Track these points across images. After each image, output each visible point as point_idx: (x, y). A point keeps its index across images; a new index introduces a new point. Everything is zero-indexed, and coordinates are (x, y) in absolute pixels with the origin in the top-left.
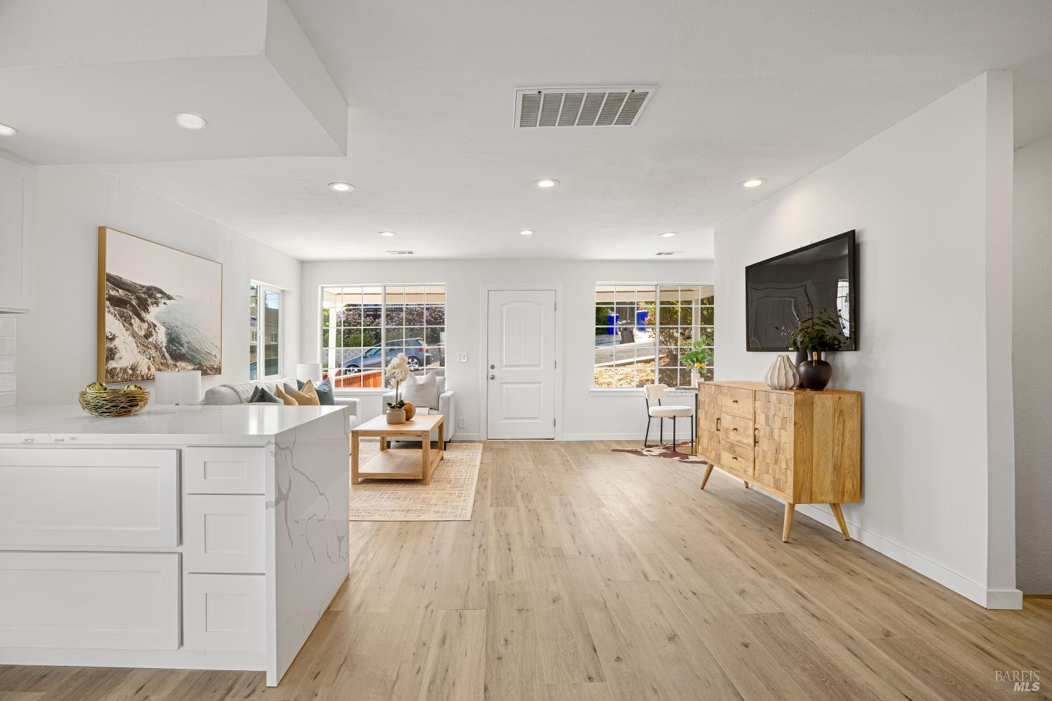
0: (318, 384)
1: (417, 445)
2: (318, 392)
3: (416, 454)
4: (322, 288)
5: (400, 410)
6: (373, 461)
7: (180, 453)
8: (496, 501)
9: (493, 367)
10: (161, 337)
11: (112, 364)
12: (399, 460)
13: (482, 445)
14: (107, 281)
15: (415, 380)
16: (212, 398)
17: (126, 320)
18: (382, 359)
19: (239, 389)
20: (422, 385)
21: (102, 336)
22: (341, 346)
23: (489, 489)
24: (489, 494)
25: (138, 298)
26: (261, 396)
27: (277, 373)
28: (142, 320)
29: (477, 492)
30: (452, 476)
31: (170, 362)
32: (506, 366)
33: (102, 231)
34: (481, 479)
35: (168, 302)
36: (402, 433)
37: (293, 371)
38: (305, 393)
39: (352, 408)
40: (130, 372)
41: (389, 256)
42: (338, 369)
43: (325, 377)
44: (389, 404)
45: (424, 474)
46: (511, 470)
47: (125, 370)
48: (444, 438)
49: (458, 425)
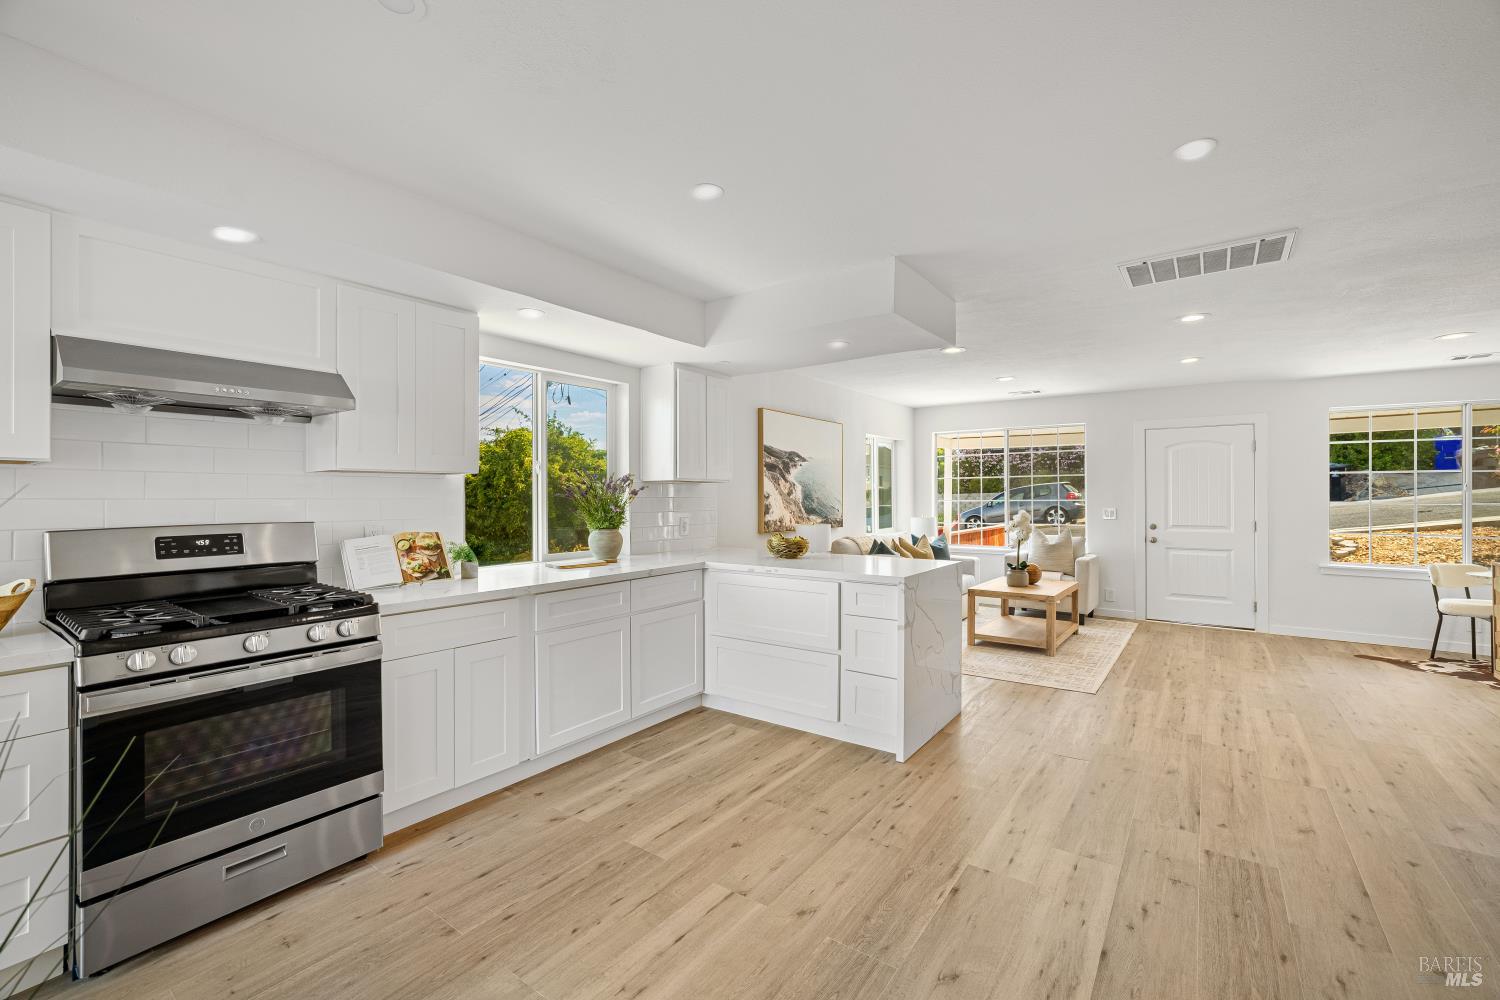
0: (933, 539)
1: (1041, 614)
2: (933, 548)
3: (1040, 624)
4: (936, 432)
5: (1023, 573)
6: (991, 623)
7: (840, 585)
8: (1134, 682)
9: (1154, 527)
10: (798, 494)
11: (768, 518)
12: (1020, 628)
13: (1136, 625)
14: (764, 450)
15: (1045, 540)
16: (838, 548)
17: (776, 481)
18: (1006, 511)
19: (860, 541)
20: (1053, 546)
21: (762, 496)
22: (958, 493)
23: (1129, 671)
24: (1128, 675)
25: (784, 463)
26: (879, 549)
27: (890, 526)
28: (786, 481)
29: (1113, 671)
30: (1085, 652)
31: (805, 515)
32: (1173, 526)
33: (760, 412)
34: (1123, 659)
35: (803, 463)
36: (1023, 597)
37: (906, 525)
38: (919, 548)
39: (968, 568)
40: (779, 524)
41: (1011, 396)
42: (955, 523)
43: (941, 532)
44: (1010, 565)
45: (1049, 643)
46: (1168, 656)
47: (775, 522)
48: (1081, 610)
49: (1103, 597)
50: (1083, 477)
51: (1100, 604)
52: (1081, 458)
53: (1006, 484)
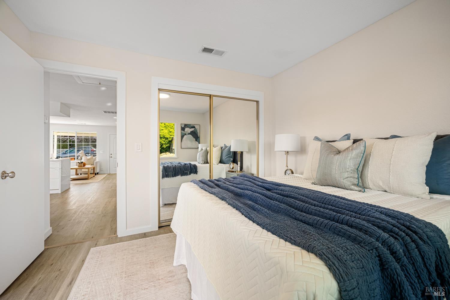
3: (87, 175)
4: (53, 131)
9: (111, 154)
13: (106, 175)
15: (87, 158)
18: (76, 152)
20: (89, 159)
22: (60, 148)
32: (115, 154)
41: (78, 124)
44: (79, 162)
45: (88, 178)
48: (95, 172)
49: (100, 170)
50: (96, 144)
51: (100, 171)
52: (95, 140)
53: (76, 145)
